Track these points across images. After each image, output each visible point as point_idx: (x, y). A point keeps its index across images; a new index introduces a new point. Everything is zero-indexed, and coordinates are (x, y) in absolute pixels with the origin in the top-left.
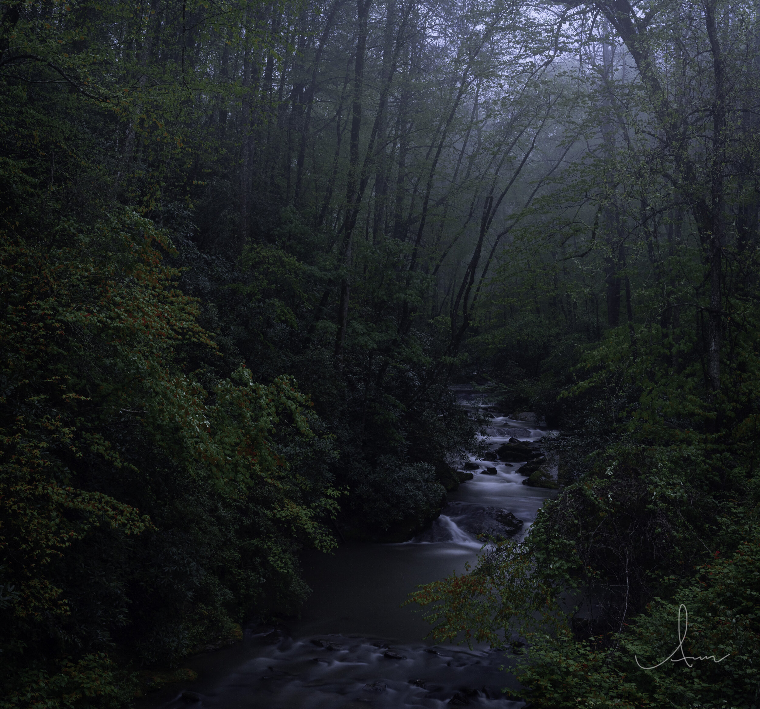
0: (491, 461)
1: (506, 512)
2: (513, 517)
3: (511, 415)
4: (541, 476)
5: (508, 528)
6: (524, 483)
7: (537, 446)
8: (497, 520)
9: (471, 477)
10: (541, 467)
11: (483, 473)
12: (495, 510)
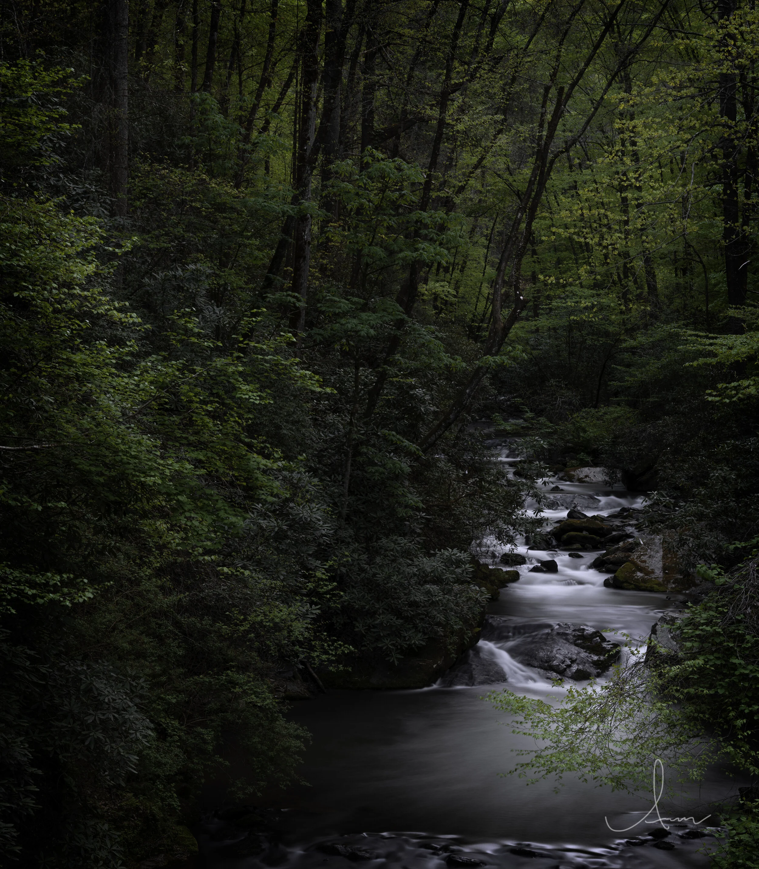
0: (544, 549)
1: (590, 630)
2: (603, 639)
3: (561, 475)
4: (634, 572)
5: (596, 658)
6: (606, 584)
7: (617, 522)
8: (577, 645)
9: (515, 576)
10: (634, 556)
11: (535, 570)
12: (572, 628)
